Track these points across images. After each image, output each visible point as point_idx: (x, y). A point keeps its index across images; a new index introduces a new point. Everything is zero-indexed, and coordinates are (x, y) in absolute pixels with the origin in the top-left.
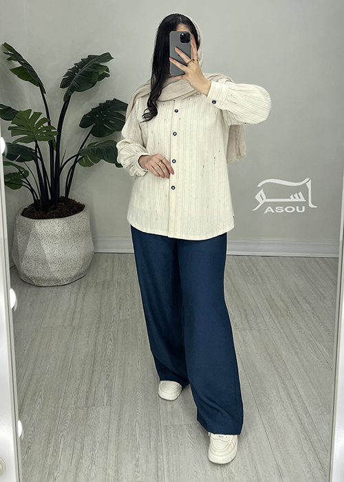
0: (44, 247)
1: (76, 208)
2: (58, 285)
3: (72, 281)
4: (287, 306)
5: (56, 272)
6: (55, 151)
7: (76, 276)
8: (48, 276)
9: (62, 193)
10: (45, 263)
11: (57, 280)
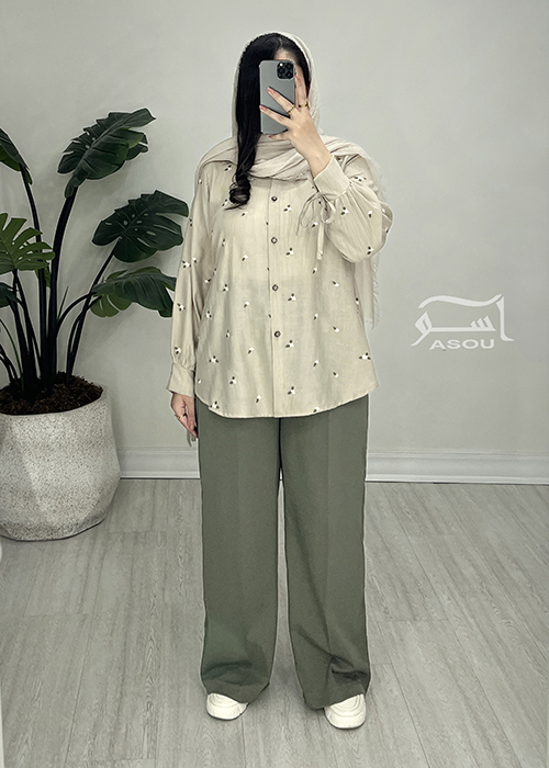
0: (29, 465)
1: (87, 394)
2: (53, 538)
3: (81, 531)
4: (480, 575)
5: (50, 513)
6: (48, 289)
7: (87, 521)
8: (34, 521)
9: (62, 366)
10: (29, 496)
11: (52, 530)
